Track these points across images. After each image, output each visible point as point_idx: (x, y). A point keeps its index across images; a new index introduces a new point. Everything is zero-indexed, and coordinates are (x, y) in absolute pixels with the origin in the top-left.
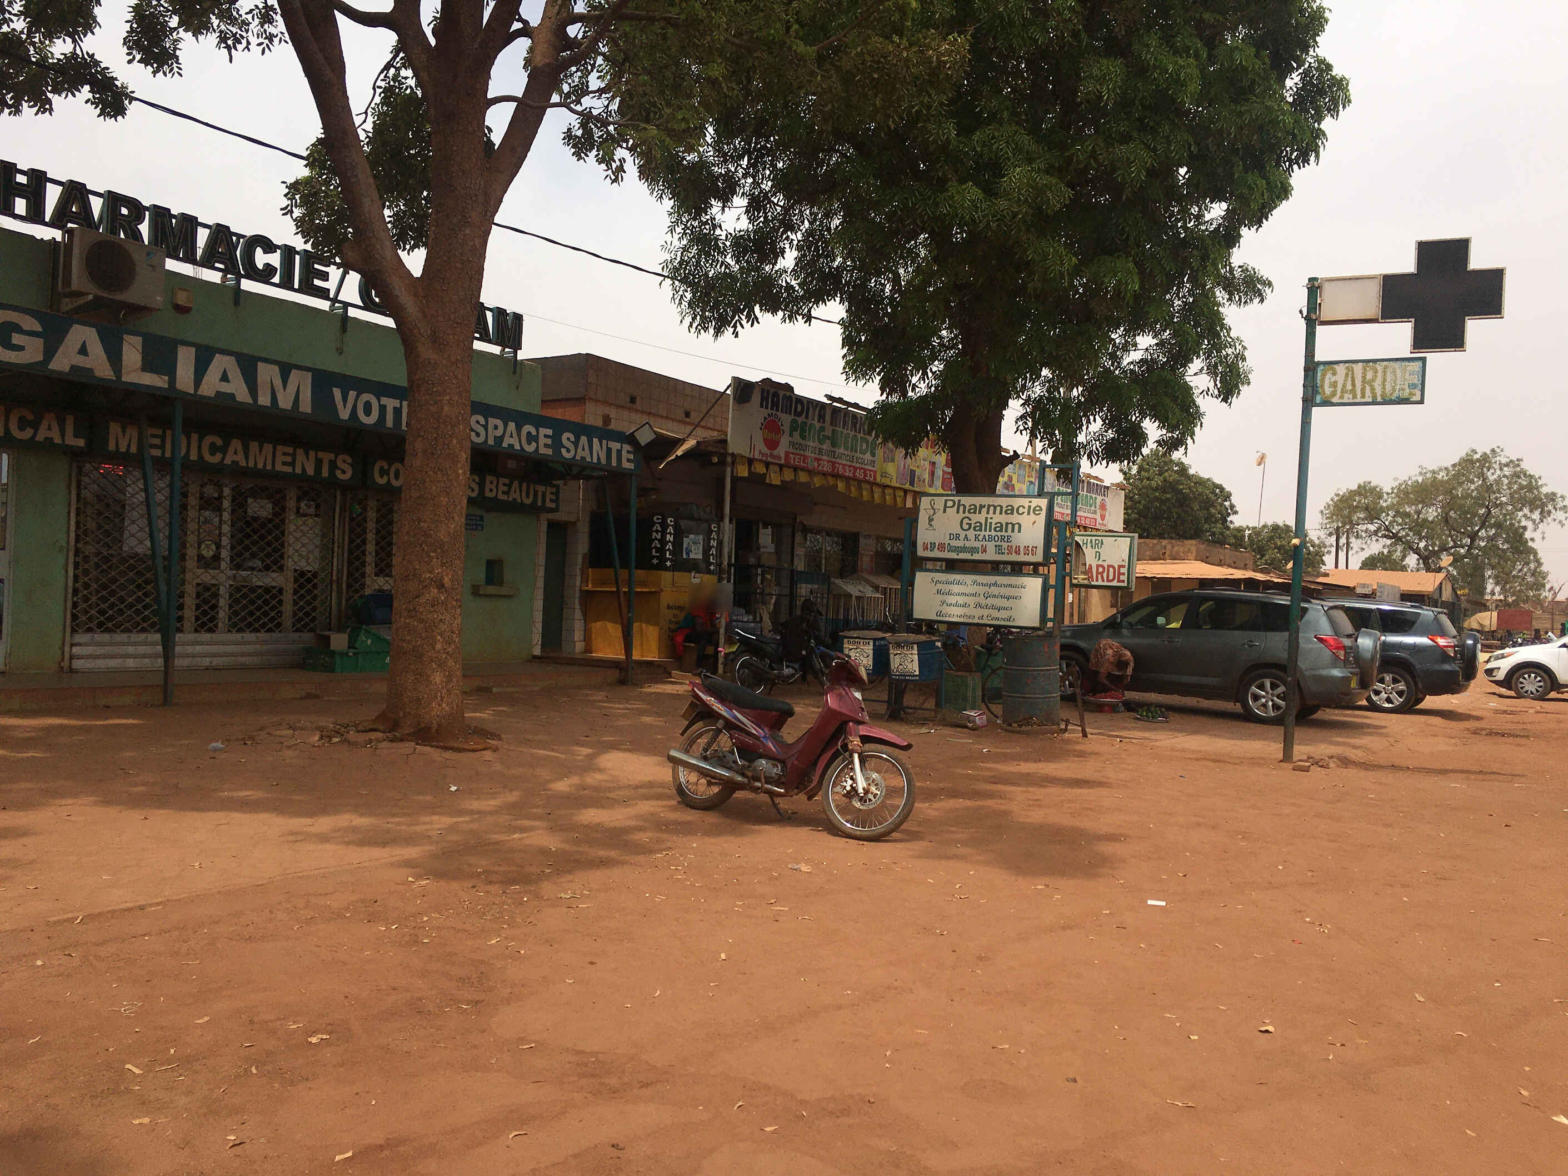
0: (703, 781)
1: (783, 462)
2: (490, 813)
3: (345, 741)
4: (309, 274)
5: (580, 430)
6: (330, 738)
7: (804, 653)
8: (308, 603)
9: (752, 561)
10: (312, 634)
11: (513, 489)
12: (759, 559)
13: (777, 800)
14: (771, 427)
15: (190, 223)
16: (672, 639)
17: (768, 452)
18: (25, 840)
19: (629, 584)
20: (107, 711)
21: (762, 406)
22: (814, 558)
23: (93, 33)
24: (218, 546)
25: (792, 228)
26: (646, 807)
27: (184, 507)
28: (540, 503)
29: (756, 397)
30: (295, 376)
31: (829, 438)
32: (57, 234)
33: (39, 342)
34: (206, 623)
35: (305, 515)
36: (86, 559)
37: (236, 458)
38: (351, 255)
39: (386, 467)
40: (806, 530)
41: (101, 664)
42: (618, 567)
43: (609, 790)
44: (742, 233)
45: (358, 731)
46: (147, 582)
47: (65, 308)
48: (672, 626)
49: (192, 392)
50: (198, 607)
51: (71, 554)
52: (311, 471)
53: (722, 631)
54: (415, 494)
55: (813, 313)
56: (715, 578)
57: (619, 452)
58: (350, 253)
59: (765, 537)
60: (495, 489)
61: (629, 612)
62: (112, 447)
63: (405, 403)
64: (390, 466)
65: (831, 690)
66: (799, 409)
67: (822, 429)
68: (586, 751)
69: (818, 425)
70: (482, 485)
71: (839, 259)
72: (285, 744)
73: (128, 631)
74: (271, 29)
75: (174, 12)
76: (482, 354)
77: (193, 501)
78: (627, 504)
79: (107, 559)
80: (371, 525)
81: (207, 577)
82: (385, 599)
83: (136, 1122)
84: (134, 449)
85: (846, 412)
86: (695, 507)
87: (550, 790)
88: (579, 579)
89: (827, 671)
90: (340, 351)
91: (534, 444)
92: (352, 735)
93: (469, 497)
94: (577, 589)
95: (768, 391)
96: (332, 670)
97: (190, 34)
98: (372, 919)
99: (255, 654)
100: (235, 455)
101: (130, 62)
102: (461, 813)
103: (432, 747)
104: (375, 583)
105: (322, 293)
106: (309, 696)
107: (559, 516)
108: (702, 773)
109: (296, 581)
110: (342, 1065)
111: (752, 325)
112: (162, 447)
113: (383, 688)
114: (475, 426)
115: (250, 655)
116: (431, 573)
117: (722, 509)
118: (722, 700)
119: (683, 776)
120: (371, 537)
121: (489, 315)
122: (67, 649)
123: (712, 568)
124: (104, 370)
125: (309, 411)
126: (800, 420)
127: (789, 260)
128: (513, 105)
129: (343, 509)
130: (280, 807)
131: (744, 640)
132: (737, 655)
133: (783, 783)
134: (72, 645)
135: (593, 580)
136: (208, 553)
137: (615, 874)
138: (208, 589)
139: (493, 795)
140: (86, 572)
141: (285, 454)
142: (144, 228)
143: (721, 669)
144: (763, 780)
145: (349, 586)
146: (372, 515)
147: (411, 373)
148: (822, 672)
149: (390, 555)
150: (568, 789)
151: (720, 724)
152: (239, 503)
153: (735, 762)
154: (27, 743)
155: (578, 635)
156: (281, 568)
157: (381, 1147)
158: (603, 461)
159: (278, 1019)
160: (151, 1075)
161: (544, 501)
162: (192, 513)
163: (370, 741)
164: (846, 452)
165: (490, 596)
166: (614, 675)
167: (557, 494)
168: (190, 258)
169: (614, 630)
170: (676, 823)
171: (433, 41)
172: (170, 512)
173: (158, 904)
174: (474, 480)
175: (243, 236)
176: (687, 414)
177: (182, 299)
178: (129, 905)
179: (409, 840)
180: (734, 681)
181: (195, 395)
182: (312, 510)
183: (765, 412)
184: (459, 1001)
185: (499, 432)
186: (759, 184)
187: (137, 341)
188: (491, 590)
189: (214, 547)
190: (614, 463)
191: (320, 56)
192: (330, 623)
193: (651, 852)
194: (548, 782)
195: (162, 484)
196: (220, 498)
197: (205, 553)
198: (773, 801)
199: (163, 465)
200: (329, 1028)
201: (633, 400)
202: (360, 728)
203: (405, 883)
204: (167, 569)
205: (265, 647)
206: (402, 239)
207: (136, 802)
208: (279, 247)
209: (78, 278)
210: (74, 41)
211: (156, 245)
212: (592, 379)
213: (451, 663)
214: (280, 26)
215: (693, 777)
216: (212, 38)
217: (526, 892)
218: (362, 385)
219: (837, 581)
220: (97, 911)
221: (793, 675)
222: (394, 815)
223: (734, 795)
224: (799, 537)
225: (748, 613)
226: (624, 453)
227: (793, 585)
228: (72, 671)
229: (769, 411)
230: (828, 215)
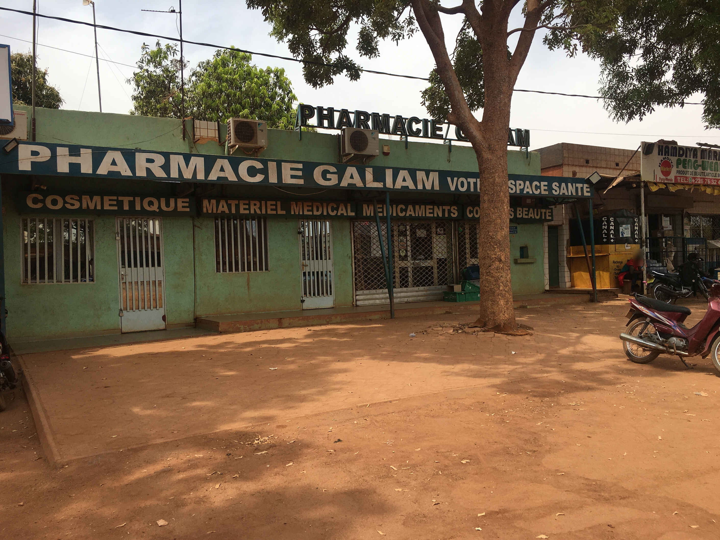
0: (641, 349)
1: (673, 182)
2: (532, 364)
3: (464, 331)
4: (434, 129)
5: (561, 180)
6: (457, 330)
7: (694, 281)
8: (444, 272)
9: (659, 235)
10: (446, 286)
11: (530, 212)
12: (663, 233)
13: (684, 359)
14: (666, 165)
15: (387, 117)
16: (617, 278)
17: (664, 177)
18: (348, 374)
19: (592, 252)
20: (371, 321)
21: (659, 154)
22: (696, 231)
23: (345, 48)
24: (406, 251)
25: (670, 59)
26: (610, 362)
27: (392, 236)
28: (543, 218)
29: (656, 150)
30: (431, 174)
31: (700, 166)
32: (339, 132)
33: (336, 176)
34: (404, 284)
35: (439, 234)
36: (359, 261)
37: (410, 213)
38: (451, 118)
39: (472, 209)
40: (689, 216)
41: (367, 302)
42: (585, 244)
43: (590, 353)
44: (641, 67)
45: (469, 328)
46: (381, 268)
47: (344, 161)
48: (617, 272)
49: (392, 188)
50: (400, 277)
51: (353, 259)
52: (440, 215)
53: (645, 272)
54: (486, 220)
55: (685, 101)
56: (639, 245)
57: (582, 188)
58: (451, 117)
59: (666, 223)
60: (521, 213)
61: (593, 266)
62: (364, 215)
63: (478, 180)
64: (473, 209)
65: (712, 300)
66: (681, 152)
67: (696, 161)
68: (575, 335)
69: (693, 160)
70: (515, 212)
71: (699, 69)
72: (440, 333)
73: (375, 289)
74: (413, 27)
75: (375, 30)
76: (511, 151)
77: (396, 233)
78: (588, 213)
79: (366, 260)
80: (467, 236)
81: (403, 264)
82: (476, 268)
83: (397, 490)
84: (372, 215)
85: (710, 151)
86: (625, 210)
87: (560, 353)
88: (565, 252)
89: (708, 290)
90: (449, 161)
91: (539, 190)
92: (467, 329)
93: (510, 219)
94: (565, 257)
95: (662, 146)
96: (456, 301)
97: (381, 38)
98: (483, 410)
99: (425, 295)
100: (410, 212)
101: (361, 56)
102: (518, 364)
103: (502, 334)
104: (471, 261)
105: (440, 137)
106: (447, 313)
107: (553, 223)
108: (640, 345)
109: (438, 263)
110: (477, 474)
111: (651, 113)
112: (382, 212)
113: (478, 308)
114: (510, 185)
115: (422, 296)
116: (495, 255)
117: (640, 210)
118: (648, 308)
119: (629, 346)
120: (467, 241)
121: (513, 133)
122: (354, 297)
123: (636, 241)
124: (359, 184)
125: (438, 189)
126: (682, 158)
127: (669, 76)
128: (520, 32)
129: (455, 230)
130: (440, 361)
131: (657, 277)
132: (654, 284)
133: (687, 350)
134: (356, 295)
135: (573, 252)
136: (403, 254)
137: (596, 395)
138: (404, 269)
139: (532, 356)
140: (359, 266)
141: (429, 209)
142: (370, 123)
143: (645, 292)
144: (675, 348)
145: (460, 264)
146: (467, 231)
147: (480, 165)
148: (705, 290)
149: (476, 248)
150: (568, 353)
151: (648, 320)
152: (413, 233)
153: (658, 339)
154: (344, 335)
155: (567, 279)
156: (432, 258)
157: (497, 513)
158: (574, 194)
159: (448, 452)
160: (400, 471)
161: (545, 217)
162: (396, 238)
163: (475, 332)
164: (711, 172)
165: (523, 263)
166: (587, 297)
167: (552, 212)
168: (388, 133)
169: (586, 276)
170: (627, 370)
171: (481, 13)
172: (388, 238)
173: (396, 400)
174: (511, 211)
175: (407, 119)
176: (617, 165)
177: (386, 149)
178: (386, 400)
179: (495, 375)
180: (653, 297)
181: (393, 189)
182: (442, 232)
183: (661, 157)
184: (526, 450)
185: (522, 187)
186: (649, 40)
187: (370, 170)
188: (523, 260)
189: (405, 252)
190: (580, 194)
191: (433, 34)
192: (453, 280)
193: (614, 384)
194: (557, 350)
195: (383, 227)
196: (406, 230)
197: (401, 254)
198: (681, 359)
199: (384, 220)
200: (470, 457)
201: (587, 162)
202: (470, 326)
203: (496, 395)
204: (388, 262)
205: (428, 292)
206: (472, 106)
207: (384, 358)
208: (421, 120)
209: (348, 148)
210: (339, 52)
211: (375, 129)
212: (566, 155)
213: (507, 295)
214: (416, 24)
215: (635, 347)
216: (390, 37)
217: (553, 402)
218: (459, 174)
219: (711, 242)
220: (374, 402)
221: (688, 293)
222: (488, 365)
223: (659, 356)
224: (686, 220)
225: (658, 262)
226: (585, 188)
227: (684, 246)
228: (357, 306)
229: (664, 156)
230: (690, 48)
